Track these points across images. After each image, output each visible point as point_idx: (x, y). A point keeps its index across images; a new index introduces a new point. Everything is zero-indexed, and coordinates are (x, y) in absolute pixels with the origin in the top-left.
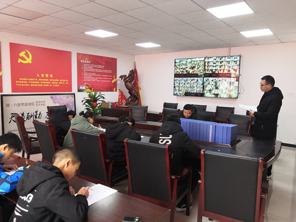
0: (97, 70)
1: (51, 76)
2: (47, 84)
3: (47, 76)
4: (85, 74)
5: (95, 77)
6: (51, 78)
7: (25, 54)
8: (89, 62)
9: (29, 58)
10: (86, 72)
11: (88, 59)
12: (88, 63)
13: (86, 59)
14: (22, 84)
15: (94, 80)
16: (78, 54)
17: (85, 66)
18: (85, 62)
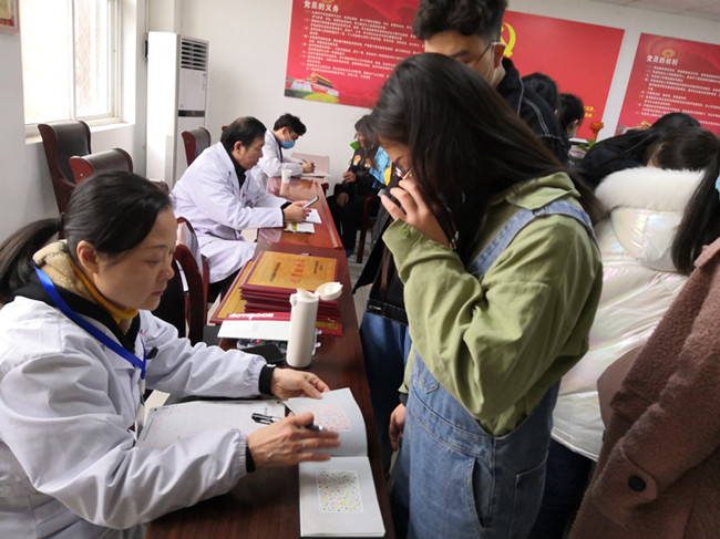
0: (693, 89)
4: (651, 96)
5: (682, 106)
8: (675, 62)
9: (507, 40)
10: (656, 90)
11: (672, 53)
12: (671, 66)
13: (664, 53)
16: (644, 38)
17: (657, 71)
18: (662, 60)
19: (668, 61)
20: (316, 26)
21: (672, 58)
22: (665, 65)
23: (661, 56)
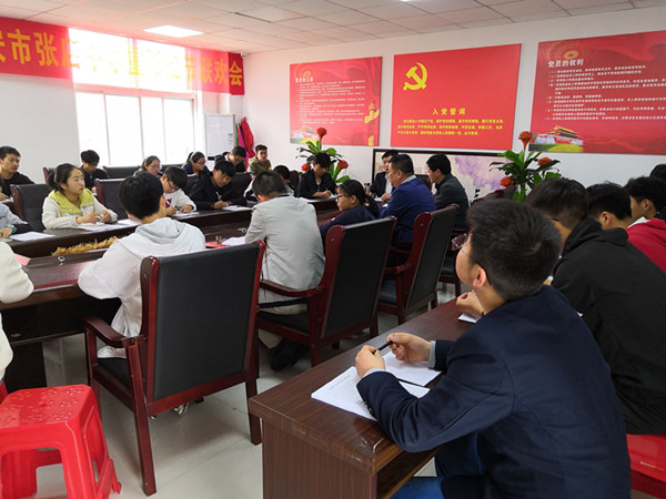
0: (607, 85)
1: (462, 111)
2: (452, 130)
3: (453, 111)
4: (560, 100)
5: (598, 105)
6: (462, 117)
7: (416, 72)
8: (580, 62)
9: (421, 78)
10: (564, 93)
11: (576, 54)
12: (576, 67)
13: (566, 56)
14: (407, 130)
15: (589, 115)
16: (542, 45)
17: (561, 75)
18: (565, 63)
19: (573, 63)
20: (302, 93)
21: (576, 59)
22: (569, 67)
23: (563, 59)
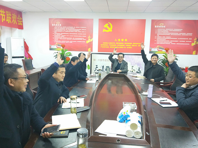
0: (172, 34)
1: (126, 40)
5: (170, 40)
6: (126, 42)
9: (110, 27)
10: (160, 36)
14: (104, 46)
17: (159, 30)
18: (160, 27)
19: (162, 27)
21: (163, 26)
22: (161, 28)
23: (159, 25)
